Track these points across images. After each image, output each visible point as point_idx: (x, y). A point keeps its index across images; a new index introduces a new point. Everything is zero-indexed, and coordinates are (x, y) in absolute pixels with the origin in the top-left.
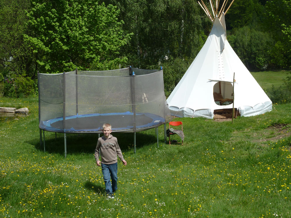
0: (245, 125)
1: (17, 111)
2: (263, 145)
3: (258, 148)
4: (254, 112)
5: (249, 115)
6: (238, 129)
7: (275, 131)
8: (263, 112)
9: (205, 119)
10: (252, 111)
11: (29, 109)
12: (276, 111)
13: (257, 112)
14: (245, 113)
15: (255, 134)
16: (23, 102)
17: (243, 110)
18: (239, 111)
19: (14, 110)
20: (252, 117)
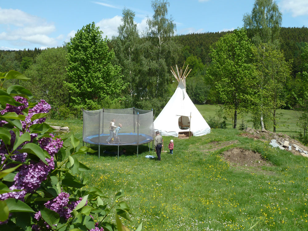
0: (196, 141)
1: (61, 128)
2: (206, 153)
3: (204, 155)
4: (201, 134)
5: (198, 136)
6: (193, 143)
7: (212, 145)
8: (205, 134)
9: (174, 137)
10: (199, 133)
12: (213, 133)
13: (202, 133)
14: (196, 134)
15: (202, 147)
16: (64, 123)
17: (195, 133)
18: (193, 133)
19: (60, 128)
20: (200, 136)
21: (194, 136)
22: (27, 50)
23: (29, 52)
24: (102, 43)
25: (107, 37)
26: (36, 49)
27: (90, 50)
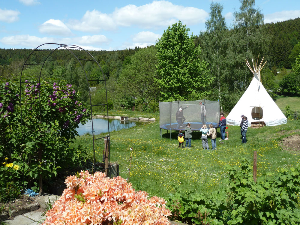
0: (266, 130)
1: (149, 119)
5: (271, 126)
6: (262, 132)
8: (279, 124)
10: (273, 123)
11: (155, 119)
12: (289, 124)
13: (276, 124)
14: (269, 124)
16: (152, 115)
18: (266, 123)
21: (267, 125)
22: (128, 49)
23: (130, 51)
24: (188, 41)
25: (193, 34)
26: (136, 47)
27: (177, 48)
